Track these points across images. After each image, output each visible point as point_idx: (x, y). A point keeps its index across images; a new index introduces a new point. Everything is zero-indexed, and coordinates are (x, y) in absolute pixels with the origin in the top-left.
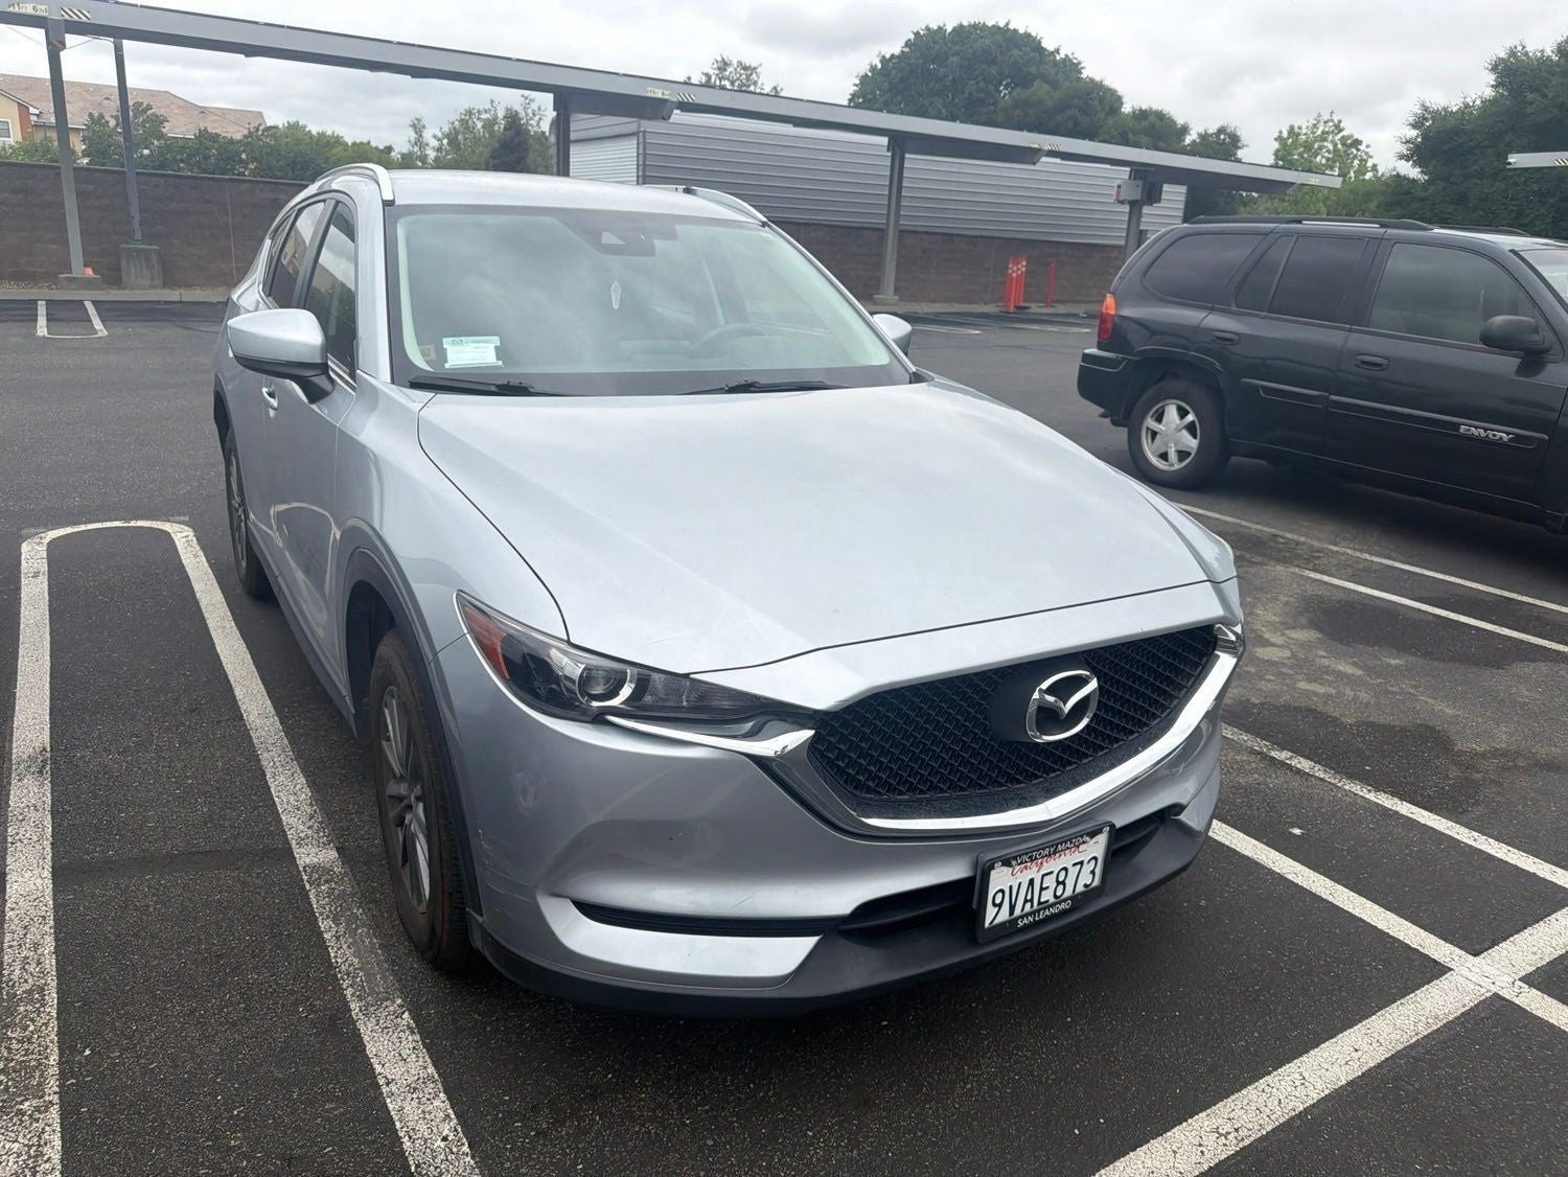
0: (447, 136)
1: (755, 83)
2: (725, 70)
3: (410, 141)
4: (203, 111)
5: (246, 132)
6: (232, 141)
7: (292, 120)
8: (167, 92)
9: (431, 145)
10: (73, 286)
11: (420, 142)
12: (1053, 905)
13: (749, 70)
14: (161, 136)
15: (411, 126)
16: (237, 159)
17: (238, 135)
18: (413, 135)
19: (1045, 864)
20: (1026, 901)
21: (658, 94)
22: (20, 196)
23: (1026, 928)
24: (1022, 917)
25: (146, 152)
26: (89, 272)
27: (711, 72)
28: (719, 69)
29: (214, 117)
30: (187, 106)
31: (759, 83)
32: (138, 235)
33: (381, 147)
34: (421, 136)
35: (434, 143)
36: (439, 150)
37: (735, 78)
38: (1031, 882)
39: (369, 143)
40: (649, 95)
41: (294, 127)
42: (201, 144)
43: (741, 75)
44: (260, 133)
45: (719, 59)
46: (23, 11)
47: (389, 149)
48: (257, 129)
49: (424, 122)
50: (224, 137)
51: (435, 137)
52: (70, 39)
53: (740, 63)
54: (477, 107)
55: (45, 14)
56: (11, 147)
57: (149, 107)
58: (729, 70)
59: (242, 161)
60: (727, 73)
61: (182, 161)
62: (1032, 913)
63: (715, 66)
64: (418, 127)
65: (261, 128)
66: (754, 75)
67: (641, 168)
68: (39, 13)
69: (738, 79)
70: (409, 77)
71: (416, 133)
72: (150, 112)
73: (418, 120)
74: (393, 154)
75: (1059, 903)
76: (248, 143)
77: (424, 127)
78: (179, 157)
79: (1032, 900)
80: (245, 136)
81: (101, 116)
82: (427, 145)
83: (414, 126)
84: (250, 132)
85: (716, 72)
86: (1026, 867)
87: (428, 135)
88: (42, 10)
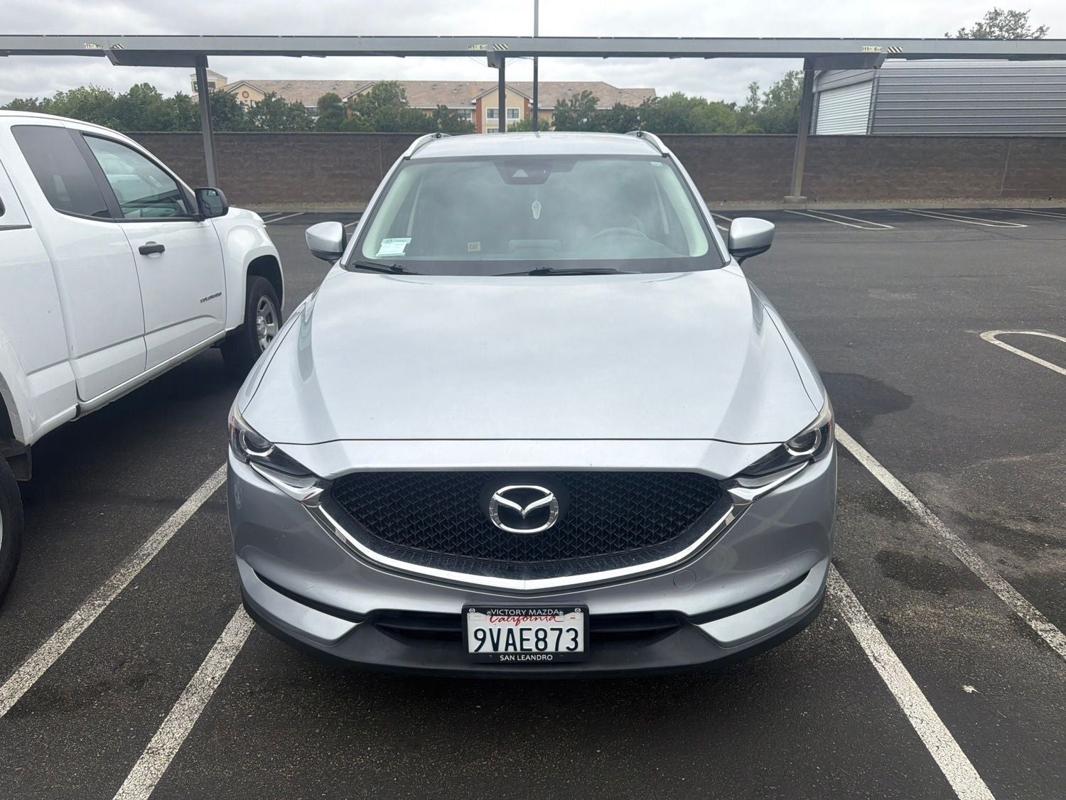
0: (772, 92)
1: (1022, 26)
2: (996, 19)
3: (747, 98)
4: (621, 91)
5: (642, 103)
6: (633, 109)
7: (676, 91)
8: (602, 82)
9: (762, 100)
11: (754, 99)
12: (535, 654)
13: (1017, 16)
14: (594, 110)
15: (750, 88)
16: (634, 120)
17: (637, 104)
18: (750, 94)
19: (522, 621)
20: (508, 644)
21: (872, 49)
23: (507, 663)
24: (504, 654)
25: (585, 120)
27: (983, 22)
28: (991, 19)
29: (627, 95)
30: (613, 90)
31: (1027, 25)
33: (729, 103)
34: (755, 94)
35: (764, 98)
36: (766, 102)
37: (1004, 24)
38: (510, 631)
39: (722, 102)
40: (864, 51)
41: (678, 97)
42: (615, 112)
43: (1010, 21)
44: (650, 102)
45: (993, 11)
46: (475, 49)
47: (734, 104)
48: (648, 100)
49: (758, 84)
50: (629, 107)
51: (765, 94)
52: (507, 60)
53: (1011, 12)
54: (795, 70)
56: (518, 123)
57: (591, 93)
58: (999, 18)
59: (637, 121)
60: (997, 22)
61: (603, 124)
62: (515, 654)
63: (988, 16)
64: (754, 88)
65: (652, 98)
66: (1023, 19)
67: (873, 104)
69: (1007, 25)
70: (703, 59)
71: (752, 92)
72: (591, 96)
73: (755, 83)
74: (736, 108)
75: (541, 654)
76: (643, 109)
77: (758, 88)
78: (602, 122)
79: (514, 644)
80: (641, 105)
81: (564, 101)
82: (759, 100)
83: (751, 88)
84: (644, 103)
85: (988, 22)
86: (504, 619)
87: (760, 94)
88: (484, 48)
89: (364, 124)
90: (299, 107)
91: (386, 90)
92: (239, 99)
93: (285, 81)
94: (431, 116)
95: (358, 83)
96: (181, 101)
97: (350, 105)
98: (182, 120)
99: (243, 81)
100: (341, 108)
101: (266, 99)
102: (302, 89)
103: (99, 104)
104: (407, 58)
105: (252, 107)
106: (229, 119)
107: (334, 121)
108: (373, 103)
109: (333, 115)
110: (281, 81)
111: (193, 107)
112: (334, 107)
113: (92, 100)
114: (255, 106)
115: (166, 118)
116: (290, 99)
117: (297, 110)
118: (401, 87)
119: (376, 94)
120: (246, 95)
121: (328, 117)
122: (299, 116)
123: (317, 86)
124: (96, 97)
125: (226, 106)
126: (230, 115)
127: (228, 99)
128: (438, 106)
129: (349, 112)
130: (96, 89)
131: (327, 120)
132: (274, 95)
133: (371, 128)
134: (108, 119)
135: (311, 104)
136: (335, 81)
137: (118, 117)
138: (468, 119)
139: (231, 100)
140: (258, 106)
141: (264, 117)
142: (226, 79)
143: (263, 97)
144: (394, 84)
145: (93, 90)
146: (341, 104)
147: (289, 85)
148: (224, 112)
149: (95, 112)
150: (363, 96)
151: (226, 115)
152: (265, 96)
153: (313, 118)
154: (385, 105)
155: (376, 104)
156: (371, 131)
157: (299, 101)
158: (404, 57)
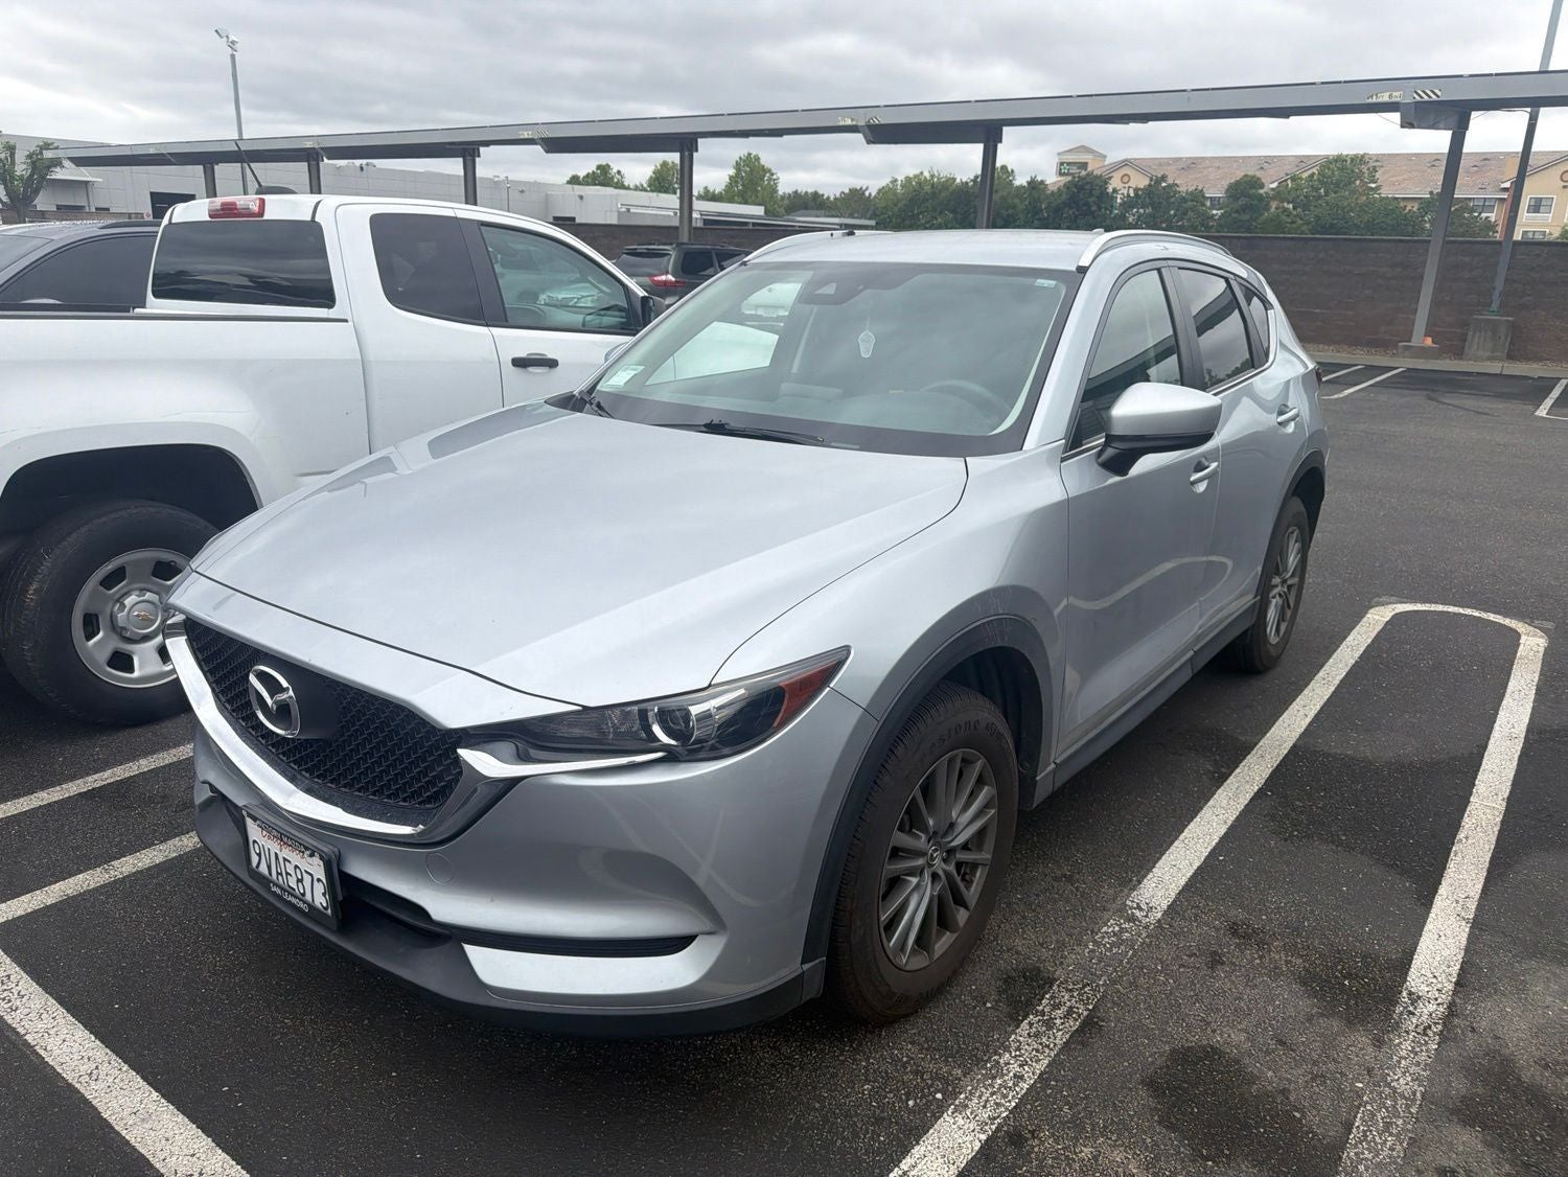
10: (1407, 353)
12: (296, 896)
19: (283, 847)
20: (277, 872)
22: (1399, 270)
26: (1429, 341)
32: (1494, 307)
38: (277, 856)
46: (1380, 100)
52: (1478, 114)
55: (1398, 99)
68: (1393, 100)
79: (282, 875)
86: (269, 836)
88: (1397, 96)
89: (1293, 222)
90: (1198, 196)
91: (1342, 169)
92: (1115, 183)
93: (1187, 158)
94: (1415, 209)
95: (1302, 160)
96: (1033, 188)
97: (1278, 194)
98: (1029, 215)
99: (1126, 160)
100: (1260, 198)
101: (1150, 185)
102: (1210, 169)
103: (934, 194)
104: (1293, 119)
105: (1128, 195)
106: (1093, 213)
107: (1246, 217)
108: (1317, 190)
109: (1244, 209)
110: (1181, 158)
111: (1047, 197)
112: (1250, 196)
113: (927, 188)
114: (1132, 195)
115: (1010, 211)
116: (1185, 184)
117: (1192, 201)
118: (1371, 164)
119: (1324, 176)
120: (1126, 179)
121: (1237, 211)
122: (1193, 209)
123: (1235, 165)
124: (933, 185)
125: (1091, 195)
126: (1094, 208)
127: (1097, 185)
128: (1431, 193)
129: (1274, 205)
130: (936, 174)
131: (1234, 215)
132: (1164, 178)
133: (1304, 228)
134: (941, 213)
135: (1216, 191)
136: (1265, 157)
137: (953, 211)
138: (1484, 215)
139: (1101, 187)
140: (1136, 195)
141: (1142, 211)
142: (1105, 157)
143: (1147, 182)
144: (1359, 160)
145: (932, 176)
146: (1262, 191)
147: (1192, 164)
148: (1087, 204)
149: (927, 204)
150: (1301, 179)
151: (1089, 206)
152: (1151, 180)
153: (1214, 212)
154: (1335, 193)
155: (1322, 191)
156: (1302, 233)
157: (1200, 188)
158: (1288, 117)
